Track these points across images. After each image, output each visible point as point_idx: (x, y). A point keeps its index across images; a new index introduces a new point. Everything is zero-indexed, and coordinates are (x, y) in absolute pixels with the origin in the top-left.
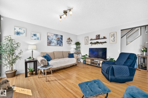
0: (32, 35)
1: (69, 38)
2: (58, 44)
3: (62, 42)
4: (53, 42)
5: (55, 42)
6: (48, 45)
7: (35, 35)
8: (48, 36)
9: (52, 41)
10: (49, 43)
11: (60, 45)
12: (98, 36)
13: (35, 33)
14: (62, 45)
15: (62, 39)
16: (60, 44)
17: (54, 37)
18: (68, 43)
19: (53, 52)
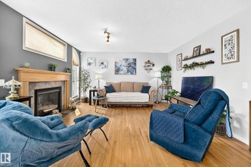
0: (100, 64)
1: (149, 61)
2: (128, 71)
3: (135, 69)
4: (122, 70)
5: (125, 69)
6: (116, 74)
7: (102, 63)
8: (116, 63)
9: (121, 68)
10: (117, 71)
11: (132, 74)
12: (197, 50)
13: (102, 62)
14: (134, 73)
15: (135, 64)
16: (132, 72)
17: (124, 63)
18: (147, 70)
19: (120, 83)
